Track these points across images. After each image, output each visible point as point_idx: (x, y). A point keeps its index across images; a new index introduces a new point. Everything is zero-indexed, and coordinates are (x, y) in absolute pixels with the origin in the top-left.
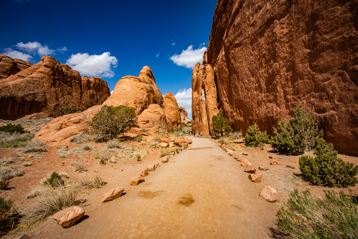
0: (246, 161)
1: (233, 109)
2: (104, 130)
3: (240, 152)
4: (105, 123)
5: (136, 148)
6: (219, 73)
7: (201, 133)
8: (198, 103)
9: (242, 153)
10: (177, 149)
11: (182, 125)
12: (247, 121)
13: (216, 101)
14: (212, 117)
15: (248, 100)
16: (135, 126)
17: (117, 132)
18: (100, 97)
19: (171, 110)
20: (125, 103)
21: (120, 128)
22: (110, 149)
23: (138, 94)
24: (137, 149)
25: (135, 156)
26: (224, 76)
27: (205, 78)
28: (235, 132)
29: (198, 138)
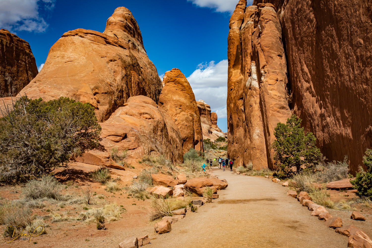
0: (362, 235)
1: (324, 108)
2: (20, 154)
3: (343, 212)
4: (22, 138)
5: (95, 199)
6: (293, 23)
7: (250, 165)
8: (242, 95)
9: (350, 214)
10: (192, 202)
11: (205, 146)
12: (362, 136)
13: (284, 90)
14: (275, 126)
15: (365, 87)
16: (93, 146)
17: (51, 160)
18: (13, 77)
19: (179, 111)
20: (71, 94)
21: (58, 152)
22: (33, 202)
23: (103, 71)
24: (99, 202)
25: (93, 218)
26: (305, 30)
27: (259, 36)
28: (330, 164)
29: (242, 176)
